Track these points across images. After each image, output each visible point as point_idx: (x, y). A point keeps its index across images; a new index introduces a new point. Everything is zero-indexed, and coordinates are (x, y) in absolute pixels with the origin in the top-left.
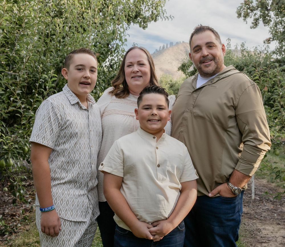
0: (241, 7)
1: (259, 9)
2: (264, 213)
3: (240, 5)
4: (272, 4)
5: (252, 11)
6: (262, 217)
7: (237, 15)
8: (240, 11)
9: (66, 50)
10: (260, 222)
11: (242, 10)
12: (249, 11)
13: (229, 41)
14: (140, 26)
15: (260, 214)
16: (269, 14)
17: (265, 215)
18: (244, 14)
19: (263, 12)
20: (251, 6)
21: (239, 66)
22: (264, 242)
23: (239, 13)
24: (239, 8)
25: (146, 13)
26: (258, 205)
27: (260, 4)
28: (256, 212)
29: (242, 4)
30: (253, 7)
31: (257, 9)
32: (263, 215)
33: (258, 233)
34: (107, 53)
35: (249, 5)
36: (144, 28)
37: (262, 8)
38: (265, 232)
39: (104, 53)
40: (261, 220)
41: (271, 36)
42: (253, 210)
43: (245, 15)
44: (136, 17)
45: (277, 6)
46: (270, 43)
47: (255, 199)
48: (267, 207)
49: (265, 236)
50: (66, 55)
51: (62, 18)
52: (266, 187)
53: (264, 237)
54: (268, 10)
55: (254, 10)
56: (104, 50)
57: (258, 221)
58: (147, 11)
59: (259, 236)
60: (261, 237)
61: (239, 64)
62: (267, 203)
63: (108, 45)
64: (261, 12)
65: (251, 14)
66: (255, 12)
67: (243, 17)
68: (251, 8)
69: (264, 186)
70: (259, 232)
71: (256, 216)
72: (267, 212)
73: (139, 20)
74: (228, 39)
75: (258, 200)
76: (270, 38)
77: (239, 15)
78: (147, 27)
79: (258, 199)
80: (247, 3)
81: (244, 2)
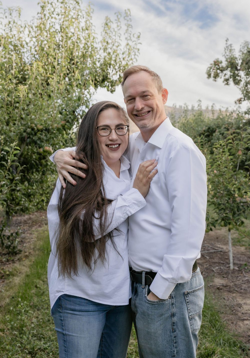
0: (211, 68)
1: (229, 69)
2: (244, 285)
3: (210, 66)
4: (242, 63)
5: (222, 71)
6: (241, 289)
8: (209, 72)
9: (30, 119)
10: (241, 296)
11: (211, 70)
12: (219, 71)
13: (200, 102)
14: (108, 90)
15: (240, 286)
16: (239, 74)
17: (245, 287)
18: (214, 74)
19: (233, 72)
20: (221, 66)
22: (246, 320)
23: (209, 74)
24: (209, 69)
25: (113, 76)
26: (238, 277)
27: (229, 64)
28: (235, 285)
29: (211, 64)
30: (222, 67)
31: (227, 69)
32: (243, 288)
33: (239, 309)
34: (73, 120)
35: (218, 66)
36: (112, 92)
37: (232, 68)
38: (246, 307)
39: (70, 121)
40: (241, 293)
41: (242, 96)
42: (233, 282)
43: (215, 76)
44: (103, 81)
45: (247, 65)
46: (241, 103)
47: (234, 269)
48: (247, 278)
49: (246, 312)
50: (29, 124)
51: (26, 85)
52: (245, 255)
53: (245, 314)
54: (237, 70)
55: (224, 70)
56: (70, 118)
57: (239, 295)
58: (114, 74)
59: (240, 312)
60: (243, 313)
61: (211, 126)
62: (247, 274)
63: (74, 112)
64: (231, 72)
65: (220, 74)
66: (225, 72)
67: (214, 77)
68: (221, 69)
69: (242, 254)
70: (240, 308)
71: (236, 289)
72: (247, 283)
73: (106, 84)
74: (199, 100)
75: (237, 270)
76: (241, 98)
77: (209, 76)
78: (114, 91)
79: (237, 269)
81: (213, 63)
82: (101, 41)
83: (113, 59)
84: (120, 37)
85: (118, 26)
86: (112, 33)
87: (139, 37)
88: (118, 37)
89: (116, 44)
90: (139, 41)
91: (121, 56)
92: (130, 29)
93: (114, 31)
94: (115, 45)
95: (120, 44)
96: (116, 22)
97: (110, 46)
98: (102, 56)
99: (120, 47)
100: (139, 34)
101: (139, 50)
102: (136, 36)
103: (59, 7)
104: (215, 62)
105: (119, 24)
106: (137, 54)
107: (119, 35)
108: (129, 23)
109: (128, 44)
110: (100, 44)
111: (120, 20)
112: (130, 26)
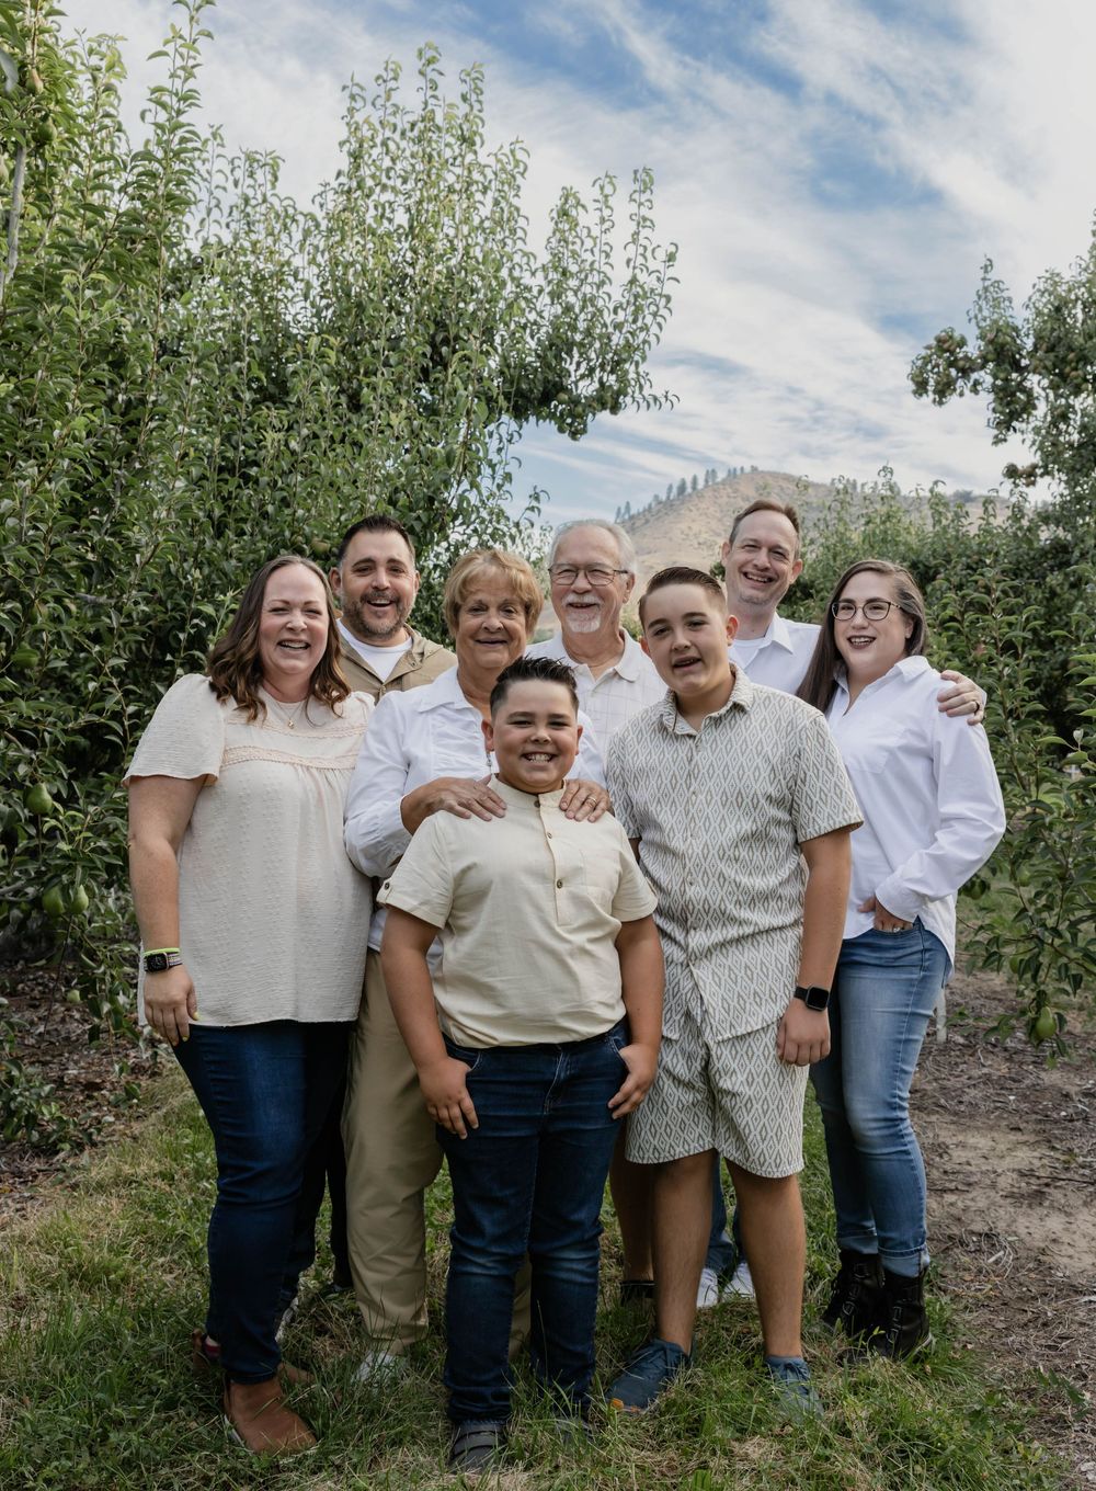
0: (927, 360)
1: (991, 365)
2: (973, 1092)
3: (924, 353)
4: (1036, 348)
5: (965, 372)
6: (961, 1102)
7: (913, 387)
8: (922, 373)
9: (289, 518)
10: (953, 1123)
11: (929, 367)
12: (953, 372)
13: (889, 476)
14: (561, 430)
15: (959, 1092)
16: (1027, 384)
17: (975, 1097)
18: (937, 383)
19: (1002, 375)
20: (961, 355)
21: (920, 565)
22: (952, 1191)
23: (920, 379)
24: (919, 363)
25: (581, 384)
26: (956, 1064)
27: (991, 348)
28: (943, 1088)
29: (929, 347)
30: (966, 358)
31: (983, 367)
32: (965, 1098)
33: (938, 1159)
34: (426, 527)
35: (952, 353)
36: (574, 435)
37: (999, 362)
38: (963, 1154)
39: (418, 527)
40: (956, 1114)
41: (1037, 459)
42: (936, 1080)
43: (940, 387)
44: (546, 398)
45: (1052, 355)
46: (1033, 483)
47: (948, 1041)
48: (985, 1070)
49: (958, 1167)
50: (287, 533)
51: (286, 405)
52: (1000, 1000)
53: (953, 1173)
54: (1020, 369)
55: (973, 371)
56: (418, 518)
57: (949, 1118)
58: (583, 377)
59: (937, 1168)
60: (945, 1172)
61: (921, 558)
62: (991, 1056)
63: (431, 500)
64: (996, 377)
65: (960, 383)
66: (974, 376)
67: (935, 392)
68: (961, 363)
69: (994, 996)
70: (941, 1156)
71: (942, 1101)
72: (982, 1086)
73: (556, 407)
74: (884, 469)
75: (957, 1044)
76: (1035, 467)
77: (921, 387)
78: (584, 431)
79: (961, 1040)
80: (946, 346)
81: (933, 343)
82: (544, 268)
83: (582, 325)
84: (608, 256)
85: (603, 221)
86: (583, 243)
87: (671, 258)
88: (603, 255)
89: (595, 278)
90: (671, 272)
91: (608, 318)
92: (644, 232)
93: (589, 236)
94: (590, 280)
95: (605, 276)
96: (598, 205)
97: (573, 283)
98: (545, 314)
99: (606, 288)
100: (673, 249)
101: (668, 299)
102: (661, 255)
103: (408, 153)
104: (940, 341)
105: (606, 212)
106: (663, 312)
107: (607, 248)
108: (644, 211)
109: (633, 281)
110: (540, 274)
111: (611, 201)
112: (648, 223)
